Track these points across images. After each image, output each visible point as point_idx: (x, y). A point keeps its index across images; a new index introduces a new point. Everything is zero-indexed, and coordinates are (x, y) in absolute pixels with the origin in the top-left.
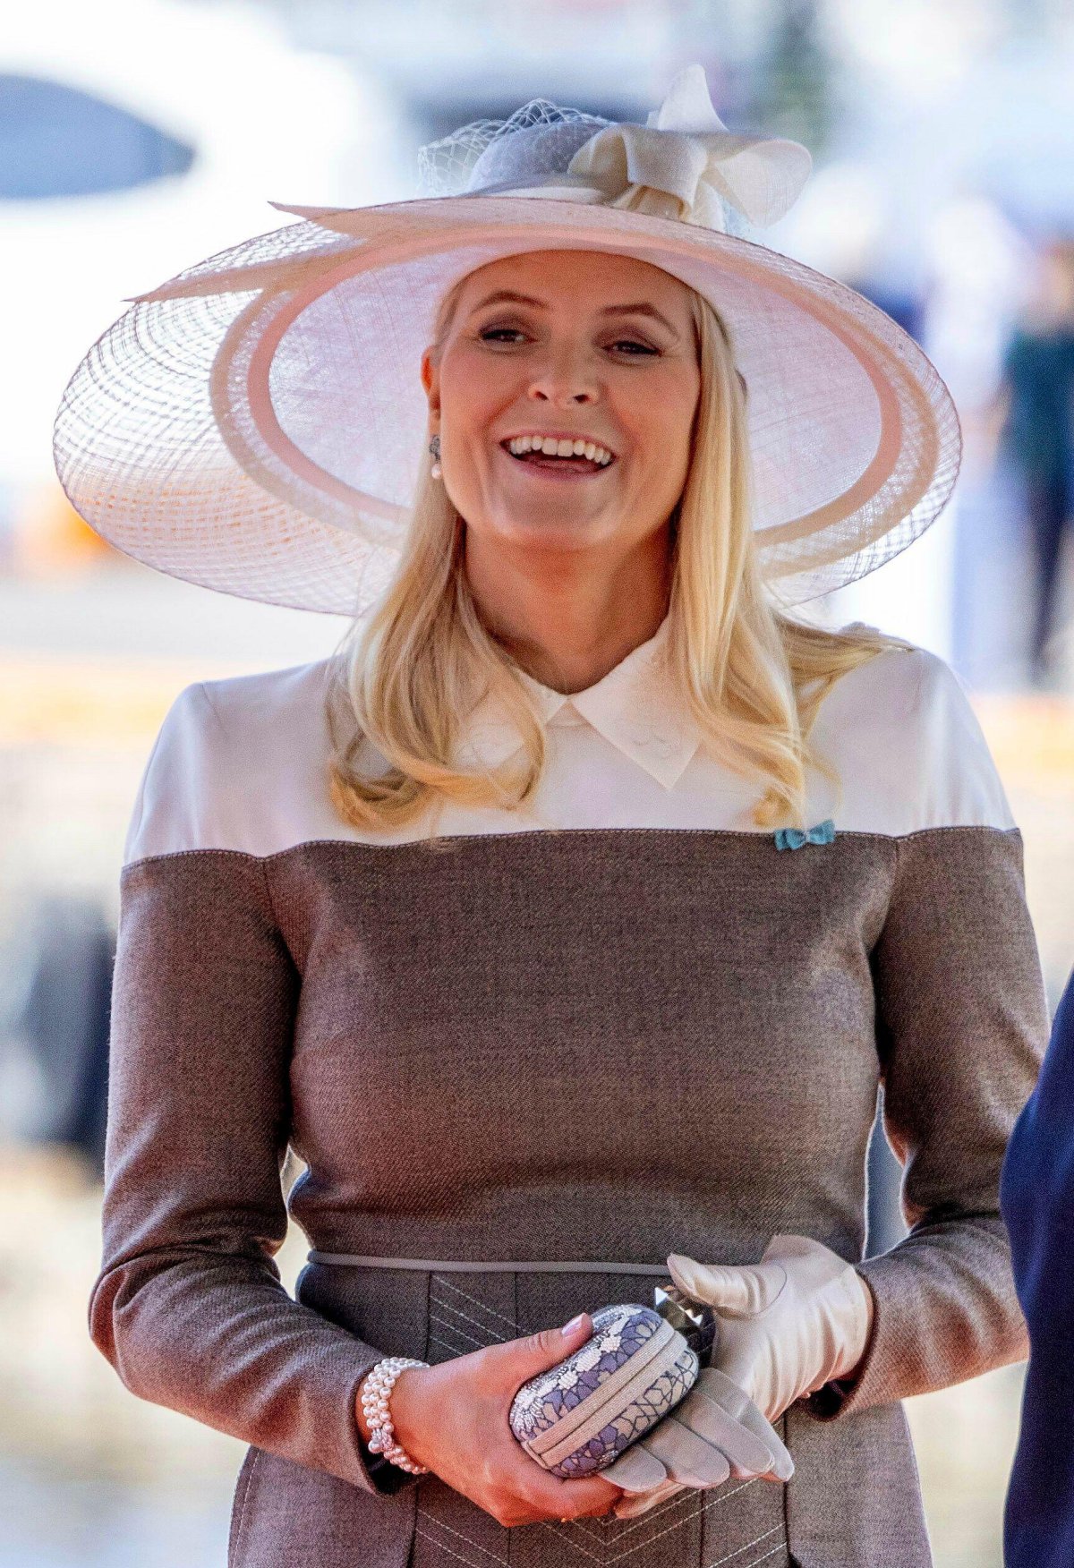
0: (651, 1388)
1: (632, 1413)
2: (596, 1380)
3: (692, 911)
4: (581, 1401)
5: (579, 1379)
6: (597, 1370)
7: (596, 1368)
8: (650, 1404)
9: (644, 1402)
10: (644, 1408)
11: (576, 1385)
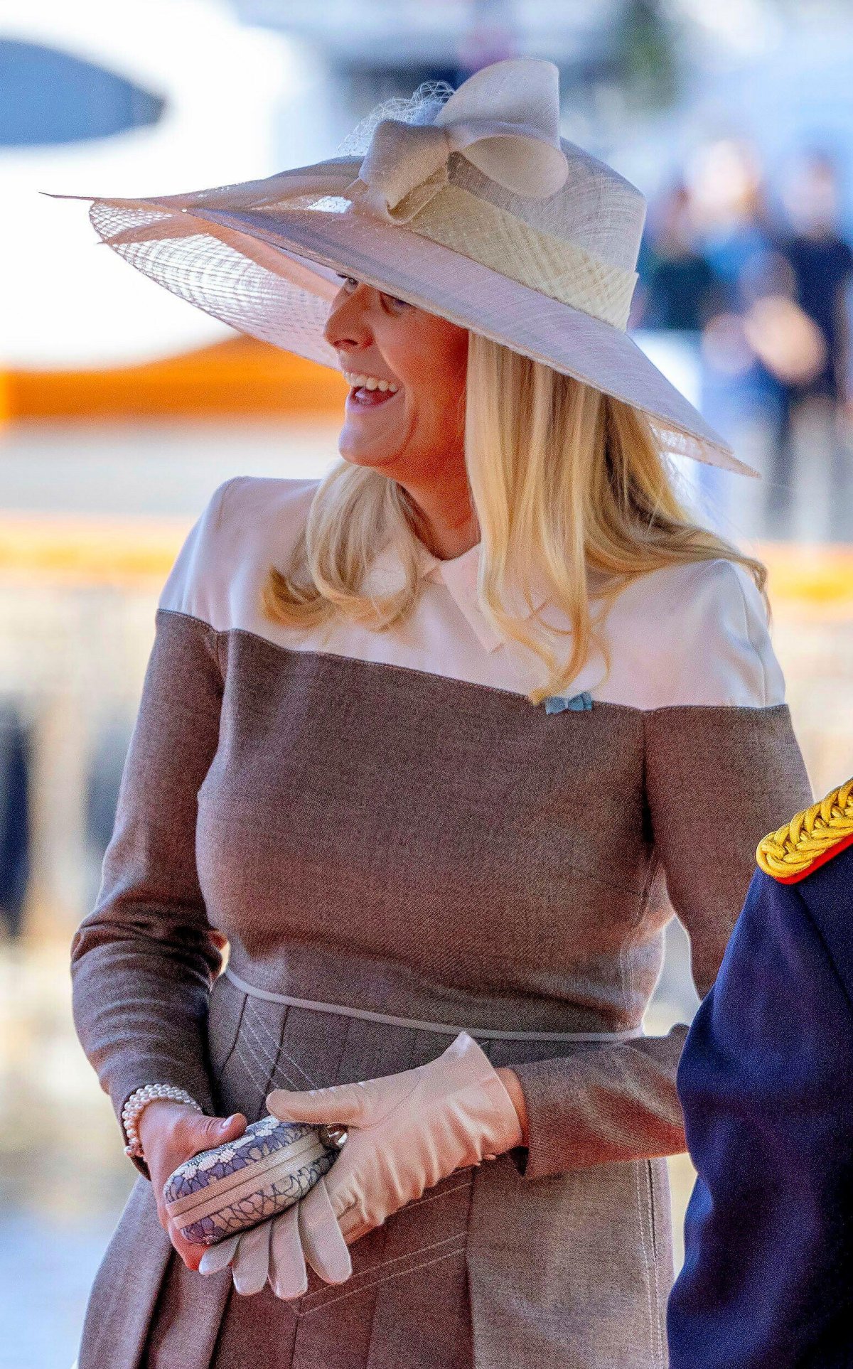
0: (245, 1199)
1: (227, 1214)
2: (206, 1180)
3: (465, 754)
4: (192, 1192)
5: (196, 1176)
6: (209, 1173)
7: (209, 1171)
8: (242, 1211)
9: (237, 1208)
10: (236, 1213)
11: (193, 1179)
